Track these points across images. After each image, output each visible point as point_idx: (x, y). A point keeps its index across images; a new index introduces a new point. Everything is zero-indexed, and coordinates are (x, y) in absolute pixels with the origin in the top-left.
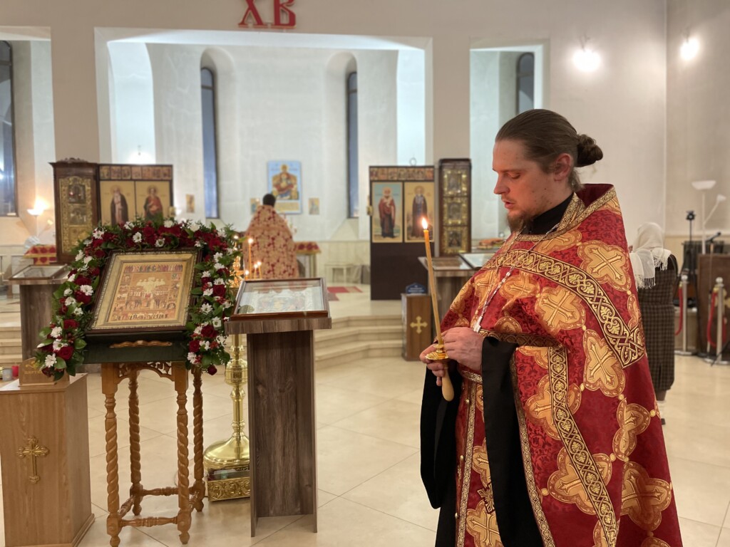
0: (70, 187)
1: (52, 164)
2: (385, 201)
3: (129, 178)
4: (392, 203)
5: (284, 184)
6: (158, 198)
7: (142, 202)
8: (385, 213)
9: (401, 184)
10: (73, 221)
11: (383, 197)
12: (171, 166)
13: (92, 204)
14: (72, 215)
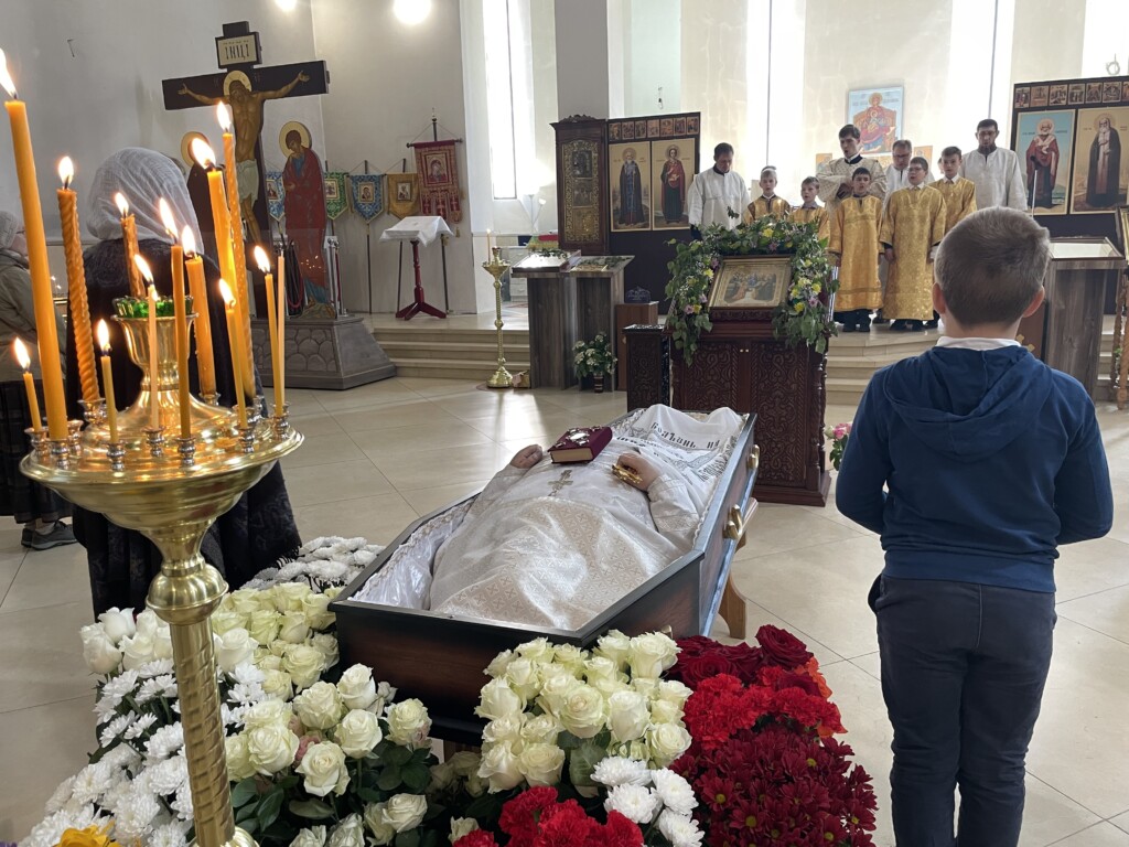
1: (553, 125)
2: (1041, 143)
3: (644, 137)
4: (1054, 147)
5: (873, 127)
6: (679, 163)
7: (658, 170)
8: (1037, 163)
9: (1074, 111)
10: (577, 201)
11: (1036, 138)
12: (698, 114)
13: (599, 176)
14: (576, 192)
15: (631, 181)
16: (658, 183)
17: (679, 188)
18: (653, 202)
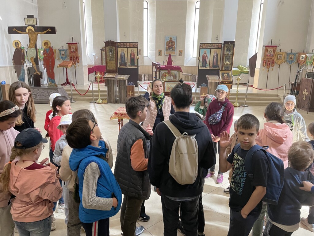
0: (109, 49)
1: (104, 42)
2: (204, 55)
3: (125, 47)
4: (207, 56)
5: (170, 45)
6: (134, 53)
7: (129, 54)
8: (204, 59)
9: (210, 49)
10: (110, 60)
11: (204, 54)
12: (138, 43)
13: (116, 55)
14: (110, 58)
15: (123, 56)
16: (129, 57)
17: (134, 59)
18: (128, 61)
